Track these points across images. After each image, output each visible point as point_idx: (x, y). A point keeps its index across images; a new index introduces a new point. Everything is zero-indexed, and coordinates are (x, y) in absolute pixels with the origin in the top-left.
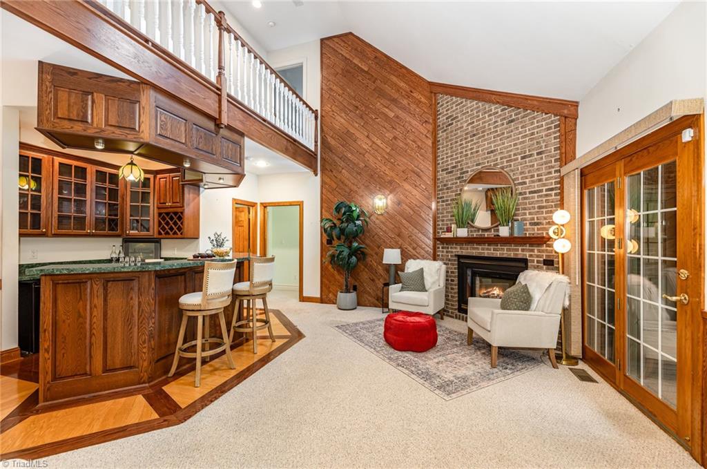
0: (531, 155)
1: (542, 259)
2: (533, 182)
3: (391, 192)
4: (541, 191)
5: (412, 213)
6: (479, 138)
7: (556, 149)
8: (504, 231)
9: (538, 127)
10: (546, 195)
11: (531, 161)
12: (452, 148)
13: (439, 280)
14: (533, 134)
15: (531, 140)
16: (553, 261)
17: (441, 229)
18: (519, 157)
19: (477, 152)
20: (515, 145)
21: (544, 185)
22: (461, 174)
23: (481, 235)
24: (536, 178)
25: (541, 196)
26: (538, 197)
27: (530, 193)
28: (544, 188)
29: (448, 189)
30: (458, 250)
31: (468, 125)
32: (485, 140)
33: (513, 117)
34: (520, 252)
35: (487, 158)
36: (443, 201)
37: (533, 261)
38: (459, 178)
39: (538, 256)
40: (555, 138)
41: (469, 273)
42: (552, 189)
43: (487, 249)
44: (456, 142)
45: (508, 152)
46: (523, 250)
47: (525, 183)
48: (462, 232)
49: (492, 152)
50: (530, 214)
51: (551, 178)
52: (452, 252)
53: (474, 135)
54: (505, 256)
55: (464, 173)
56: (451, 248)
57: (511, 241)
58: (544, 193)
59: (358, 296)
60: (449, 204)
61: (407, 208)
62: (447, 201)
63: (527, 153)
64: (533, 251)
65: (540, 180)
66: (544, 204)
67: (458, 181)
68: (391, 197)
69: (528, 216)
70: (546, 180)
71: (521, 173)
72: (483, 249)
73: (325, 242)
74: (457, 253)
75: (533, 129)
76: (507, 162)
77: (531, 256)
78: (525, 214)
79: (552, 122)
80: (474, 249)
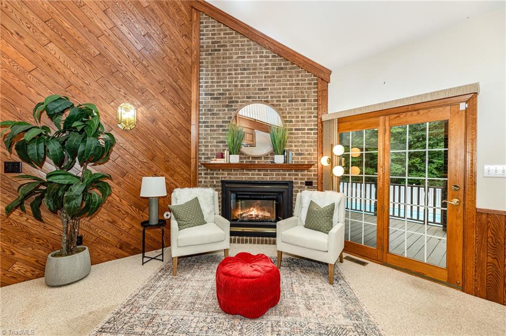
0: (296, 101)
1: (304, 181)
2: (298, 121)
3: (143, 104)
4: (304, 129)
5: (169, 134)
6: (250, 74)
7: (315, 100)
8: (279, 159)
9: (302, 80)
10: (308, 133)
11: (297, 105)
12: (218, 74)
13: (214, 209)
14: (298, 84)
15: (297, 88)
16: (312, 182)
17: (203, 154)
18: (287, 100)
19: (248, 85)
20: (284, 89)
21: (306, 125)
22: (230, 102)
23: (251, 162)
24: (300, 119)
25: (304, 133)
26: (302, 133)
27: (296, 130)
28: (306, 128)
29: (213, 114)
30: (226, 176)
31: (238, 58)
32: (256, 77)
33: (282, 66)
34: (287, 176)
35: (258, 93)
36: (207, 126)
37: (298, 183)
38: (227, 106)
39: (301, 179)
40: (314, 92)
41: (233, 196)
42: (311, 129)
44: (224, 70)
45: (278, 93)
46: (289, 175)
47: (291, 121)
48: (235, 159)
49: (263, 89)
50: (295, 146)
51: (311, 121)
52: (218, 178)
53: (245, 69)
55: (233, 102)
56: (217, 174)
58: (306, 131)
60: (214, 131)
61: (164, 128)
62: (212, 126)
63: (294, 98)
64: (297, 175)
65: (303, 121)
66: (306, 140)
67: (226, 109)
68: (142, 109)
69: (293, 148)
70: (308, 122)
71: (289, 113)
72: (253, 174)
74: (223, 179)
75: (299, 80)
76: (277, 101)
77: (296, 179)
78: (291, 146)
79: (312, 80)
80: (243, 174)
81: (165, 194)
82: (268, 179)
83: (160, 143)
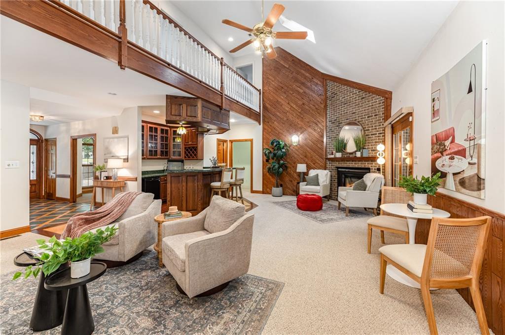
0: (372, 116)
2: (373, 129)
3: (301, 133)
4: (376, 134)
5: (313, 144)
6: (348, 105)
7: (383, 114)
8: (358, 154)
9: (375, 102)
10: (379, 136)
11: (371, 119)
12: (334, 110)
13: (326, 180)
14: (373, 105)
15: (372, 108)
16: (380, 169)
17: (328, 153)
18: (366, 116)
19: (347, 113)
20: (365, 110)
21: (378, 131)
22: (339, 124)
23: (349, 156)
24: (374, 127)
25: (376, 137)
26: (375, 137)
27: (372, 135)
28: (378, 133)
29: (332, 131)
30: (337, 164)
31: (342, 98)
32: (351, 107)
33: (364, 96)
34: (367, 165)
35: (351, 116)
36: (330, 138)
37: (372, 169)
38: (338, 126)
39: (375, 167)
40: (382, 108)
41: (343, 176)
42: (381, 133)
43: (352, 164)
44: (336, 107)
45: (362, 113)
46: (368, 164)
47: (369, 130)
48: (339, 155)
49: (354, 113)
50: (371, 145)
51: (381, 128)
52: (334, 165)
53: (345, 104)
54: (360, 167)
55: (340, 123)
56: (334, 163)
57: (362, 159)
58: (378, 135)
59: (283, 190)
60: (332, 140)
61: (310, 142)
62: (332, 138)
63: (370, 115)
64: (372, 164)
65: (376, 129)
66: (378, 141)
68: (301, 136)
69: (370, 147)
70: (379, 128)
71: (368, 125)
72: (349, 163)
73: (265, 161)
74: (336, 166)
75: (373, 103)
76: (361, 119)
77: (371, 166)
78: (369, 145)
79: (381, 100)
80: (345, 163)
81: (306, 171)
82: (356, 166)
83: (308, 149)
